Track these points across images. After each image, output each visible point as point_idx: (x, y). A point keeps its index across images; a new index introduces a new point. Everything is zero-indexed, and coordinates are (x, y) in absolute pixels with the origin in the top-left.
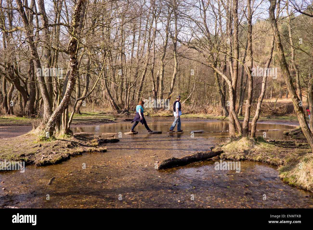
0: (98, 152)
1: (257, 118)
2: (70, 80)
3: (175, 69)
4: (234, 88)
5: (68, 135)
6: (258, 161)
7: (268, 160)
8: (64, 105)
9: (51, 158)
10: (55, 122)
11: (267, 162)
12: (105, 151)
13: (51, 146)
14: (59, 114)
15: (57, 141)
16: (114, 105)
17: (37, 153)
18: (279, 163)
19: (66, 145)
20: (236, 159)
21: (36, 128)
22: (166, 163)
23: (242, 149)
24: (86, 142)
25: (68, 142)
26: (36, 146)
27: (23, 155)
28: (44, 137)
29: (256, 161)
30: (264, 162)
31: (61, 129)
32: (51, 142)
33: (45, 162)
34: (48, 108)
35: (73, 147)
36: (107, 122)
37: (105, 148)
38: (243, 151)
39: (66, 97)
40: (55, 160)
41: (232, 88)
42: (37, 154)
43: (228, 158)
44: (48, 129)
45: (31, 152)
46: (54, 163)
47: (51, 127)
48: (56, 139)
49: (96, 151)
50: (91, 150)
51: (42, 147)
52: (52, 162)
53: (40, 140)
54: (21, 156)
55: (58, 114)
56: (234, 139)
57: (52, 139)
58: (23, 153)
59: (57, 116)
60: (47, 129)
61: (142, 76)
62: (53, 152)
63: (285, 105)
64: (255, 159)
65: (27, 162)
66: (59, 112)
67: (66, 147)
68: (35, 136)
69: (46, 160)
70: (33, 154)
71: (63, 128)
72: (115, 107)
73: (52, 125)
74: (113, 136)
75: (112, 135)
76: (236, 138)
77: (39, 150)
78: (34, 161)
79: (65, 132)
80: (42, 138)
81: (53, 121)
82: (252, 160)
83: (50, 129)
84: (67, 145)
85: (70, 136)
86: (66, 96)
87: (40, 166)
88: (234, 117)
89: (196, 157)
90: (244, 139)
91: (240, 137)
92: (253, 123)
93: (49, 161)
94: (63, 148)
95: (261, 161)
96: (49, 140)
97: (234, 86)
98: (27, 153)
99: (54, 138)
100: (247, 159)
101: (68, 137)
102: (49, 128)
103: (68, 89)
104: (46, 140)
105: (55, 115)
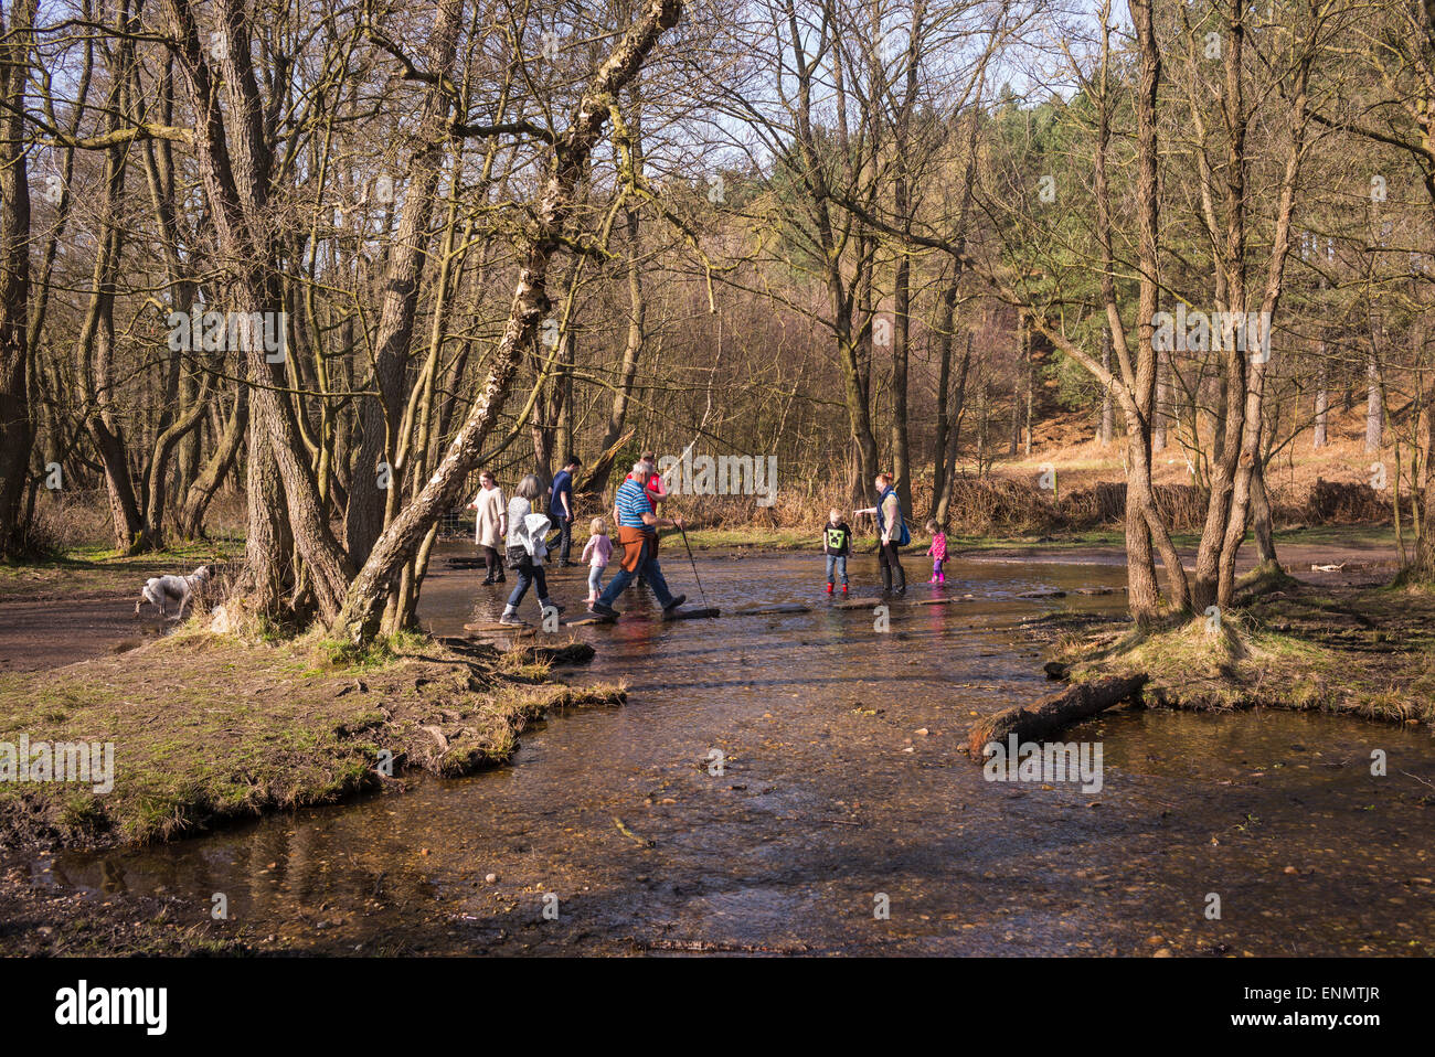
0: (601, 702)
3: (633, 328)
4: (1144, 414)
5: (417, 636)
6: (1304, 710)
7: (1349, 703)
8: (444, 495)
9: (482, 738)
10: (394, 574)
11: (1344, 710)
13: (409, 688)
14: (415, 536)
15: (406, 661)
17: (389, 718)
18: (1403, 711)
19: (463, 682)
20: (1220, 706)
21: (209, 606)
23: (1212, 662)
24: (496, 665)
26: (347, 691)
27: (342, 732)
28: (349, 648)
29: (1294, 709)
30: (1330, 710)
32: (387, 667)
33: (471, 755)
35: (489, 689)
37: (622, 688)
38: (1217, 671)
39: (459, 461)
40: (504, 748)
41: (1139, 415)
42: (389, 721)
43: (1182, 701)
44: (362, 607)
46: (504, 760)
47: (376, 600)
48: (399, 656)
49: (590, 700)
51: (375, 691)
52: (494, 754)
53: (335, 660)
54: (339, 737)
55: (410, 538)
56: (1155, 625)
57: (384, 654)
58: (335, 723)
59: (407, 546)
60: (356, 610)
62: (448, 713)
63: (1091, 484)
64: (1288, 702)
66: (416, 528)
68: (230, 643)
69: (470, 749)
70: (378, 725)
73: (383, 590)
76: (1165, 622)
77: (380, 705)
78: (405, 756)
79: (401, 622)
80: (338, 651)
81: (389, 569)
82: (1278, 707)
83: (372, 608)
84: (465, 679)
85: (425, 637)
86: (461, 453)
87: (459, 776)
88: (1154, 534)
90: (1199, 622)
91: (1184, 617)
93: (485, 753)
94: (456, 691)
95: (1318, 708)
96: (370, 658)
97: (1146, 406)
98: (349, 722)
99: (387, 650)
100: (1255, 704)
101: (418, 641)
102: (368, 603)
103: (473, 424)
104: (358, 659)
105: (397, 541)
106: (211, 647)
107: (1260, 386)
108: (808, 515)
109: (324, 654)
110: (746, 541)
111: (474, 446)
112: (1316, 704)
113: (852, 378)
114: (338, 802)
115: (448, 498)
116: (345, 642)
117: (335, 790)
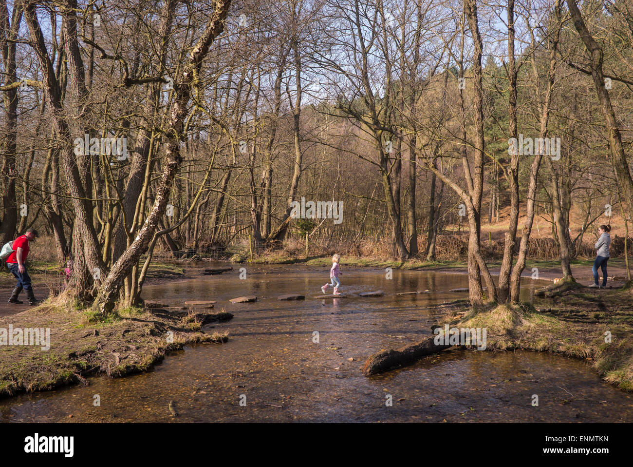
0: (214, 341)
1: (522, 267)
2: (160, 195)
3: (296, 166)
4: (476, 209)
5: (139, 309)
6: (541, 352)
7: (562, 349)
8: (141, 246)
9: (136, 359)
10: (120, 281)
11: (559, 352)
12: (225, 340)
13: (119, 334)
14: (130, 264)
15: (125, 321)
16: (168, 240)
17: (100, 349)
18: (586, 353)
19: (148, 331)
20: (500, 349)
21: (57, 293)
22: (381, 360)
23: (503, 327)
24: (175, 322)
25: (149, 324)
26: (90, 335)
27: (73, 355)
28: (98, 315)
29: (536, 351)
30: (553, 352)
31: (121, 295)
32: (114, 324)
33: (128, 367)
34: (93, 252)
35: (161, 334)
36: (172, 278)
37: (226, 335)
38: (504, 332)
39: (147, 230)
40: (146, 364)
41: (474, 209)
42: (99, 350)
44: (105, 296)
45: (86, 347)
46: (144, 370)
47: (111, 293)
48: (122, 319)
49: (208, 340)
50: (198, 338)
51: (101, 336)
52: (141, 367)
53: (90, 321)
54: (70, 358)
55: (127, 265)
56: (480, 308)
57: (115, 318)
58: (72, 351)
59: (125, 268)
60: (102, 297)
61: (223, 181)
62: (131, 346)
64: (534, 347)
65: (87, 369)
66: (129, 260)
67: (148, 334)
68: (60, 311)
69: (128, 364)
70: (92, 352)
71: (127, 294)
72: (170, 244)
73: (114, 289)
74: (212, 308)
75: (209, 306)
76: (485, 307)
77: (99, 342)
78: (99, 367)
79: (132, 303)
80: (92, 316)
81: (117, 279)
82: (528, 350)
83: (109, 297)
84: (149, 330)
85: (142, 309)
86: (148, 226)
87: (119, 377)
88: (480, 265)
89: (427, 346)
90: (500, 307)
91: (493, 305)
92: (514, 278)
93: (134, 366)
94: (143, 336)
95: (547, 351)
96: (107, 319)
97: (478, 205)
98: (79, 351)
99: (117, 316)
100: (517, 348)
101: (139, 311)
102: (108, 294)
103: (152, 213)
104: (101, 320)
105: (121, 266)
106: (52, 312)
107: (533, 196)
108: (375, 250)
109: (86, 318)
110: (345, 262)
111: (153, 223)
112: (546, 349)
113: (388, 189)
114: (53, 389)
115: (144, 247)
116: (97, 312)
117: (52, 384)
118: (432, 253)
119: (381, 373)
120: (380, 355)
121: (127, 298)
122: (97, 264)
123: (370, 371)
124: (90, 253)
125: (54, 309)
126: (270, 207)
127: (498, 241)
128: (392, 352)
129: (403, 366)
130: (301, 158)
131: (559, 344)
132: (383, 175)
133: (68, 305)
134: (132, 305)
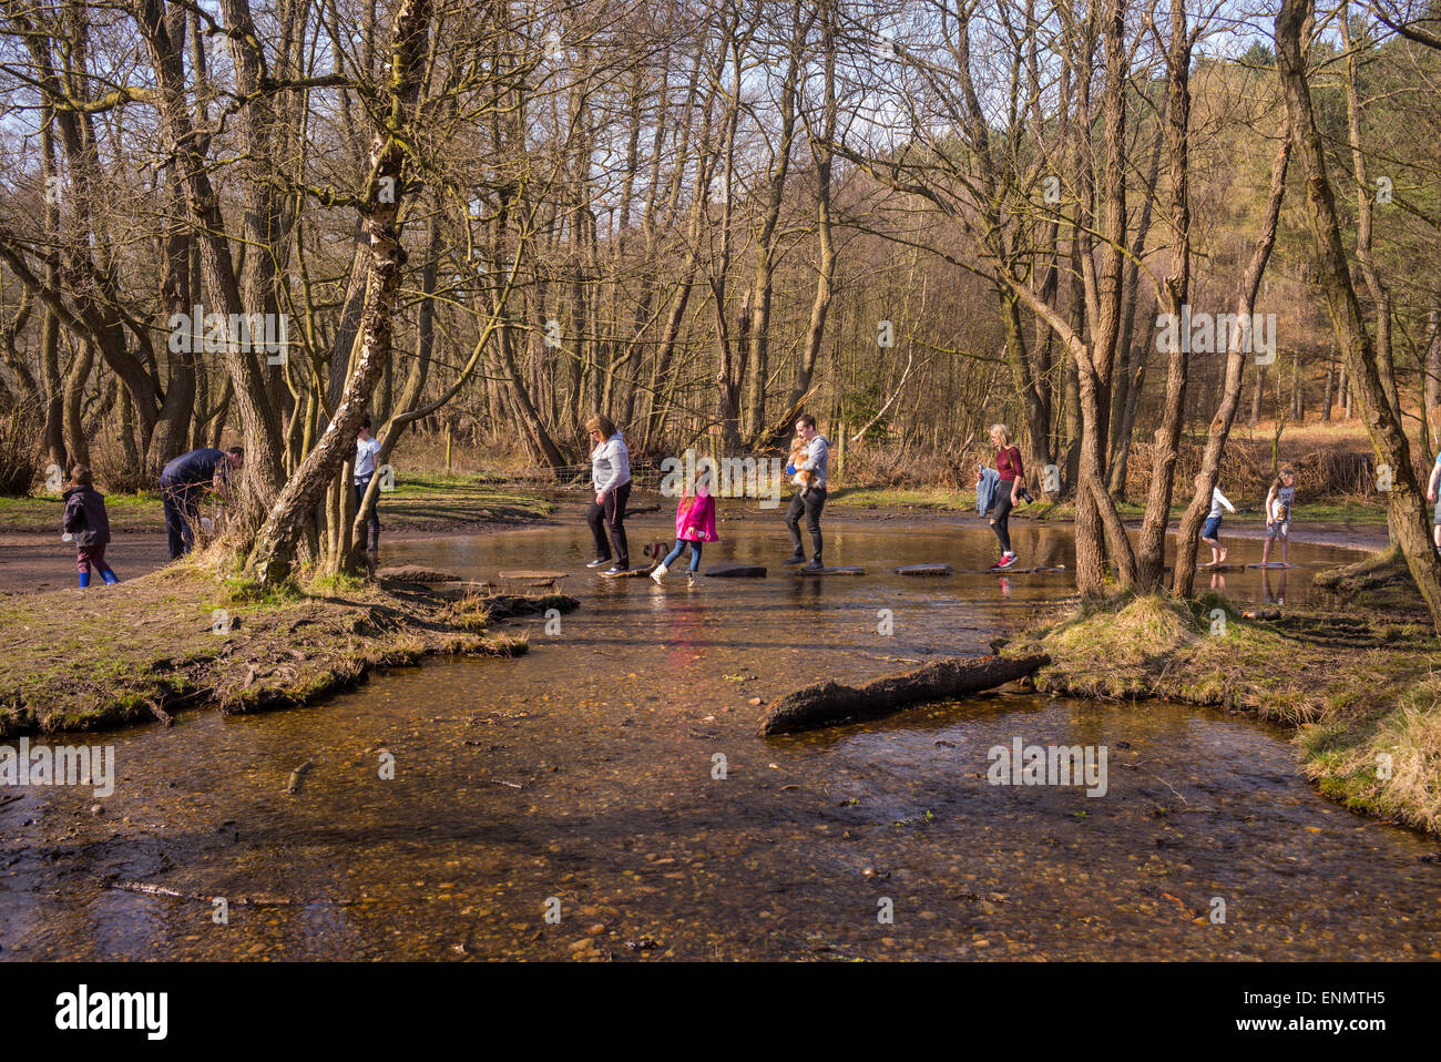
1: (1202, 512)
2: (369, 334)
3: (822, 281)
4: (1100, 375)
5: (356, 579)
6: (1204, 705)
7: (1251, 701)
8: (338, 443)
9: (288, 678)
10: (297, 518)
11: (1245, 708)
12: (519, 651)
13: (285, 628)
14: (317, 482)
15: (308, 602)
16: (544, 444)
17: (226, 655)
18: (1301, 713)
19: (349, 623)
20: (1108, 694)
21: (206, 543)
22: (797, 705)
23: (1133, 648)
24: (432, 611)
25: (359, 610)
27: (164, 665)
28: (252, 587)
29: (1196, 703)
30: (1233, 707)
31: (322, 549)
32: (283, 607)
33: (263, 694)
34: (264, 455)
35: (381, 633)
36: (516, 524)
37: (522, 639)
38: (1136, 658)
39: (349, 409)
40: (305, 689)
41: (1094, 375)
42: (222, 658)
44: (267, 548)
45: (198, 649)
46: (300, 701)
47: (281, 542)
48: (304, 597)
49: (480, 649)
50: (459, 645)
51: (245, 629)
52: (293, 695)
53: (235, 598)
54: (154, 669)
55: (311, 484)
56: (1099, 603)
57: (288, 595)
58: (164, 656)
59: (309, 491)
60: (262, 551)
62: (295, 653)
63: (1321, 453)
64: (1190, 695)
65: (185, 694)
66: (316, 474)
67: (348, 631)
69: (267, 688)
70: (208, 660)
71: (331, 547)
72: (546, 451)
73: (287, 533)
74: (550, 586)
75: (544, 582)
76: (1107, 602)
77: (230, 642)
78: (211, 691)
79: (340, 565)
80: (239, 589)
81: (292, 514)
82: (1177, 700)
83: (277, 549)
84: (352, 622)
85: (362, 581)
86: (350, 401)
87: (241, 713)
88: (1100, 505)
89: (932, 681)
90: (1140, 604)
91: (1127, 597)
92: (1182, 535)
93: (279, 692)
94: (337, 633)
95: (1221, 704)
96: (272, 596)
97: (1104, 366)
98: (179, 657)
99: (294, 590)
100: (1154, 696)
101: (354, 585)
102: (273, 544)
103: (356, 373)
104: (257, 597)
105: (299, 486)
106: (189, 581)
109: (226, 592)
110: (921, 501)
111: (361, 395)
112: (1218, 700)
113: (1014, 334)
114: (91, 729)
115: (345, 445)
116: (250, 581)
117: (91, 718)
118: (1118, 483)
119: (793, 732)
120: (799, 694)
121: (331, 555)
122: (272, 483)
123: (767, 727)
124: (258, 458)
125: (194, 573)
126: (764, 375)
127: (1295, 460)
128: (833, 688)
129: (856, 721)
130: (833, 262)
131: (1248, 691)
132: (1002, 301)
133: (223, 568)
134: (340, 569)
